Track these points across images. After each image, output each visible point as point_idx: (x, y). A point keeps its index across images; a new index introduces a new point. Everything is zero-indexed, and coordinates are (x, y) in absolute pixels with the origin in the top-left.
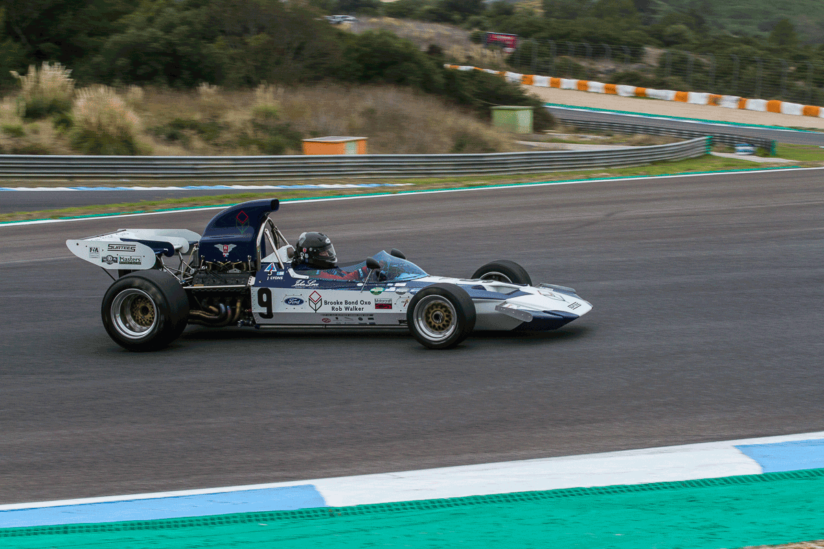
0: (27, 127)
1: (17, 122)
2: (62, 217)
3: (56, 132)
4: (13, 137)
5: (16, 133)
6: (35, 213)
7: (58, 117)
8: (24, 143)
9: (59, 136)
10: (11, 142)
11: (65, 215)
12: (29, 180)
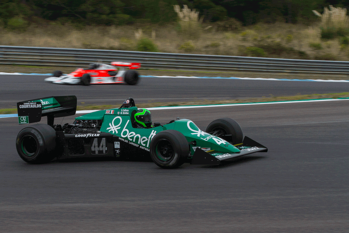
0: (324, 44)
1: (318, 41)
2: (340, 98)
3: (340, 47)
4: (316, 50)
5: (317, 47)
6: (323, 95)
7: (342, 39)
8: (321, 53)
9: (342, 50)
10: (314, 53)
11: (341, 96)
12: (324, 75)
